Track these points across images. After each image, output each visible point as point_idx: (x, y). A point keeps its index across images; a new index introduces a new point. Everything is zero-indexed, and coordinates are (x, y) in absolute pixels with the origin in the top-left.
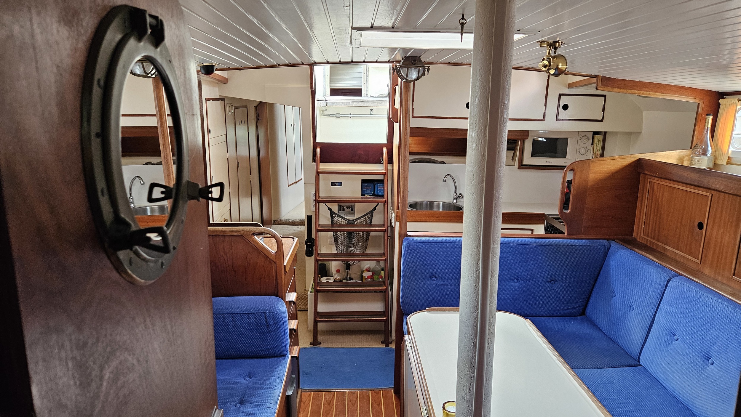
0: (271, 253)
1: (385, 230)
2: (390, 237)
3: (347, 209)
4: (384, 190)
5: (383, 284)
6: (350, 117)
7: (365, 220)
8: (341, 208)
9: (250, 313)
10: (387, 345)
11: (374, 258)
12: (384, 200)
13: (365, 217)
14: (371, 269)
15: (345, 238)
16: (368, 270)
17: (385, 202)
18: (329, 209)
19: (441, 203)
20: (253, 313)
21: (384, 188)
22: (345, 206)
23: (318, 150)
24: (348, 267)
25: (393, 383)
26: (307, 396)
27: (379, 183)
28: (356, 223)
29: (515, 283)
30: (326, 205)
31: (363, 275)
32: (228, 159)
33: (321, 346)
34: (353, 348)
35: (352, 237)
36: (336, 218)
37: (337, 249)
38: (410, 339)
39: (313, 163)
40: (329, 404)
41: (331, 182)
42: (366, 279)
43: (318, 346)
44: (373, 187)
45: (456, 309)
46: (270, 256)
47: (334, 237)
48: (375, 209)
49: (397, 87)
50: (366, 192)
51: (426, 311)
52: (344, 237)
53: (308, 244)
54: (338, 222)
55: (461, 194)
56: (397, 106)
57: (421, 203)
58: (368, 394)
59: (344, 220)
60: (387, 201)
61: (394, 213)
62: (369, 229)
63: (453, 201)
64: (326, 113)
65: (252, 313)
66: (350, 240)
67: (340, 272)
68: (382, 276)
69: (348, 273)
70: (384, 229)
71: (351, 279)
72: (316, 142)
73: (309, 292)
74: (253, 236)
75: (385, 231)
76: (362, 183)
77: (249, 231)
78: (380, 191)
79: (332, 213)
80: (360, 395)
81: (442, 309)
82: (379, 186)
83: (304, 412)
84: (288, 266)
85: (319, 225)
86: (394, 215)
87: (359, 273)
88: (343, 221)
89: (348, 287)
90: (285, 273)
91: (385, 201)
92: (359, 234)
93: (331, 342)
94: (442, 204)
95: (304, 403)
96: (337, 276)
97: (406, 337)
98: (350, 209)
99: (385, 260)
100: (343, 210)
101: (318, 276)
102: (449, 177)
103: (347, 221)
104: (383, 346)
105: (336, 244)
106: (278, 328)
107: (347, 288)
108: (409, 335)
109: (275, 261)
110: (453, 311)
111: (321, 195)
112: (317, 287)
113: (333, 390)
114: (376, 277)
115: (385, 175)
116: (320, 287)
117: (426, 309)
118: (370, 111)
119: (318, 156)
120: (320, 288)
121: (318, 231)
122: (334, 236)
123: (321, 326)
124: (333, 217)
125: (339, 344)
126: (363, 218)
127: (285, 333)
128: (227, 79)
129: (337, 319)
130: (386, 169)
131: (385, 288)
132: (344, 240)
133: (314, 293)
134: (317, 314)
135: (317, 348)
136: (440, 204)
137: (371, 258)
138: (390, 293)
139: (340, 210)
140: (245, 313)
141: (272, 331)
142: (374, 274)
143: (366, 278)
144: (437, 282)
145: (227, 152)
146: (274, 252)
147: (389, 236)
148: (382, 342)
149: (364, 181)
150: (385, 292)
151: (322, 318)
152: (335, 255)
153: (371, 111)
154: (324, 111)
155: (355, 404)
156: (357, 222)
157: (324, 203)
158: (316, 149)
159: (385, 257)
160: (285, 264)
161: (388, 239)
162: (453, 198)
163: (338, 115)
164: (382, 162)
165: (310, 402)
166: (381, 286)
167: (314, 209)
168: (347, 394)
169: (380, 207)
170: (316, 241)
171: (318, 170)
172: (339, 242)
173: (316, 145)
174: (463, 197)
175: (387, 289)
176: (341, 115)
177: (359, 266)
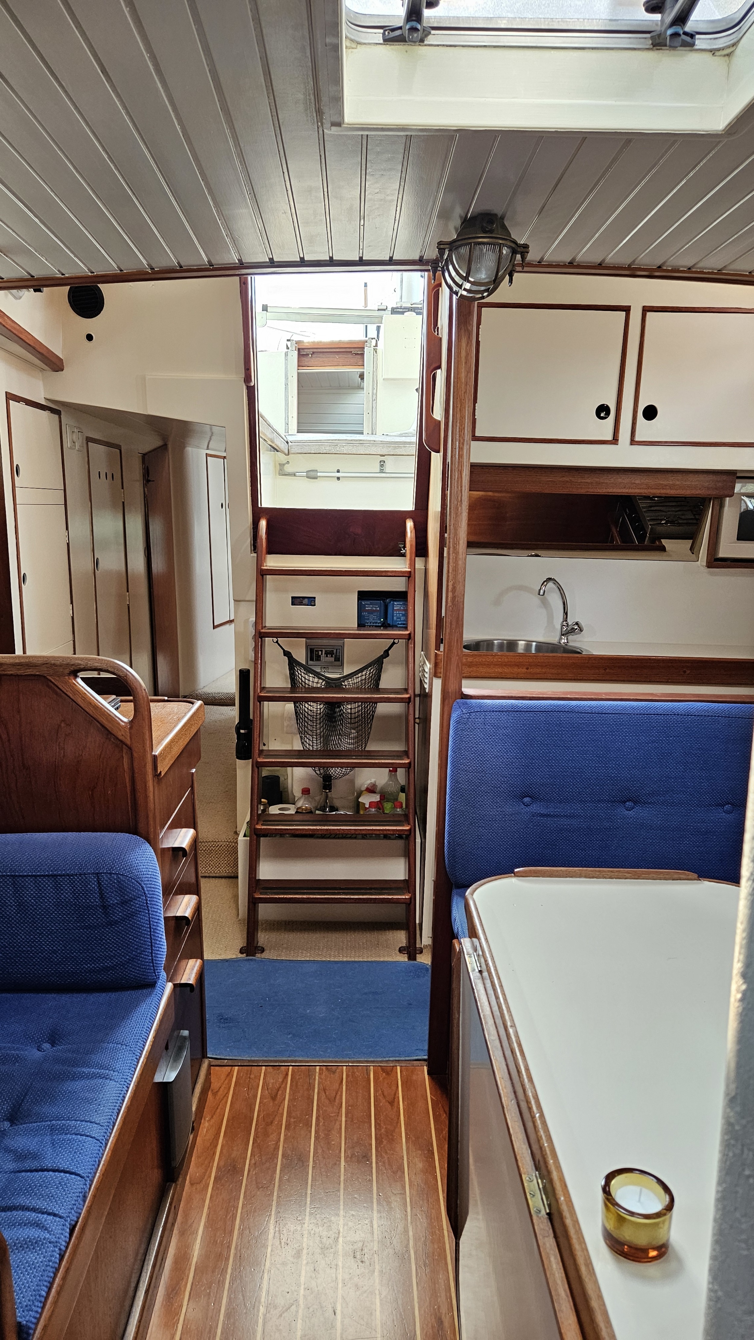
0: (119, 724)
1: (409, 698)
2: (418, 718)
3: (327, 656)
4: (406, 615)
5: (402, 819)
6: (338, 478)
7: (365, 679)
8: (313, 654)
9: (60, 875)
10: (412, 957)
11: (383, 761)
12: (408, 632)
13: (364, 673)
14: (378, 789)
15: (320, 718)
16: (371, 790)
17: (410, 638)
18: (287, 654)
19: (534, 644)
20: (68, 875)
21: (406, 610)
22: (322, 651)
23: (263, 523)
24: (327, 782)
25: (426, 1047)
26: (223, 1077)
27: (396, 601)
28: (346, 686)
29: (727, 812)
30: (279, 645)
31: (360, 800)
32: (68, 544)
33: (265, 955)
34: (336, 962)
35: (335, 717)
36: (301, 674)
37: (302, 743)
38: (476, 950)
39: (251, 553)
40: (274, 1098)
41: (292, 598)
42: (366, 808)
43: (258, 955)
44: (383, 608)
45: (592, 871)
46: (115, 731)
47: (297, 716)
48: (386, 654)
49: (439, 371)
50: (368, 619)
51: (515, 876)
52: (318, 717)
53: (242, 731)
54: (305, 684)
55: (577, 624)
56: (438, 414)
57: (489, 644)
58: (367, 1073)
59: (319, 678)
60: (412, 635)
61: (430, 663)
62: (373, 696)
63: (561, 639)
64: (288, 469)
65: (64, 875)
66: (333, 722)
67: (309, 793)
68: (402, 803)
69: (327, 797)
70: (407, 696)
71: (333, 809)
72: (259, 506)
73: (241, 837)
74: (72, 678)
75: (408, 701)
76: (359, 599)
77: (61, 666)
78: (397, 618)
79: (293, 663)
80: (347, 1076)
81: (557, 871)
82: (397, 606)
83: (212, 1117)
84: (164, 759)
85: (263, 689)
86: (428, 667)
87: (351, 798)
88: (316, 680)
89: (324, 825)
90: (157, 775)
91: (410, 634)
92: (351, 709)
93: (286, 948)
94: (536, 645)
95: (215, 1094)
96: (303, 803)
97: (466, 943)
98: (332, 656)
99: (408, 767)
100: (318, 658)
101: (261, 802)
102: (551, 584)
103: (326, 681)
104: (404, 958)
105: (300, 732)
106: (133, 915)
107: (323, 828)
108: (474, 940)
109: (128, 742)
110: (586, 877)
111: (268, 624)
112: (257, 824)
113: (284, 1061)
114: (388, 806)
115: (409, 577)
116: (262, 825)
117: (516, 870)
118: (378, 465)
119: (261, 537)
120: (263, 827)
121: (261, 699)
122: (296, 713)
123: (265, 911)
124: (294, 672)
125: (304, 952)
126: (360, 675)
127: (150, 928)
128: (61, 360)
129: (300, 896)
130: (412, 564)
131: (407, 828)
132: (318, 722)
133: (249, 838)
134: (255, 884)
135: (255, 960)
136: (531, 645)
137: (377, 761)
138: (418, 840)
139: (312, 659)
140: (47, 875)
141: (116, 923)
142: (383, 797)
143: (367, 806)
144: (536, 808)
145: (67, 529)
146: (125, 720)
147: (417, 716)
148: (401, 950)
149: (363, 596)
150: (408, 837)
151: (266, 894)
152: (299, 754)
153: (382, 464)
154: (284, 465)
155: (335, 1101)
156: (346, 683)
157: (275, 640)
158: (259, 521)
159: (408, 758)
160: (157, 752)
161: (415, 723)
162: (558, 633)
163: (312, 474)
164: (404, 551)
165: (228, 1093)
166: (398, 823)
167: (252, 654)
168: (317, 1074)
169: (398, 651)
170: (256, 724)
171: (261, 566)
172: (307, 728)
173: (258, 512)
174: (581, 630)
175: (412, 830)
176: (319, 474)
177: (352, 782)
